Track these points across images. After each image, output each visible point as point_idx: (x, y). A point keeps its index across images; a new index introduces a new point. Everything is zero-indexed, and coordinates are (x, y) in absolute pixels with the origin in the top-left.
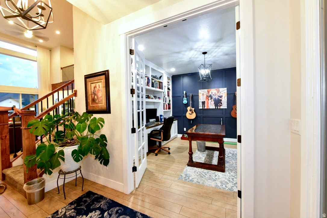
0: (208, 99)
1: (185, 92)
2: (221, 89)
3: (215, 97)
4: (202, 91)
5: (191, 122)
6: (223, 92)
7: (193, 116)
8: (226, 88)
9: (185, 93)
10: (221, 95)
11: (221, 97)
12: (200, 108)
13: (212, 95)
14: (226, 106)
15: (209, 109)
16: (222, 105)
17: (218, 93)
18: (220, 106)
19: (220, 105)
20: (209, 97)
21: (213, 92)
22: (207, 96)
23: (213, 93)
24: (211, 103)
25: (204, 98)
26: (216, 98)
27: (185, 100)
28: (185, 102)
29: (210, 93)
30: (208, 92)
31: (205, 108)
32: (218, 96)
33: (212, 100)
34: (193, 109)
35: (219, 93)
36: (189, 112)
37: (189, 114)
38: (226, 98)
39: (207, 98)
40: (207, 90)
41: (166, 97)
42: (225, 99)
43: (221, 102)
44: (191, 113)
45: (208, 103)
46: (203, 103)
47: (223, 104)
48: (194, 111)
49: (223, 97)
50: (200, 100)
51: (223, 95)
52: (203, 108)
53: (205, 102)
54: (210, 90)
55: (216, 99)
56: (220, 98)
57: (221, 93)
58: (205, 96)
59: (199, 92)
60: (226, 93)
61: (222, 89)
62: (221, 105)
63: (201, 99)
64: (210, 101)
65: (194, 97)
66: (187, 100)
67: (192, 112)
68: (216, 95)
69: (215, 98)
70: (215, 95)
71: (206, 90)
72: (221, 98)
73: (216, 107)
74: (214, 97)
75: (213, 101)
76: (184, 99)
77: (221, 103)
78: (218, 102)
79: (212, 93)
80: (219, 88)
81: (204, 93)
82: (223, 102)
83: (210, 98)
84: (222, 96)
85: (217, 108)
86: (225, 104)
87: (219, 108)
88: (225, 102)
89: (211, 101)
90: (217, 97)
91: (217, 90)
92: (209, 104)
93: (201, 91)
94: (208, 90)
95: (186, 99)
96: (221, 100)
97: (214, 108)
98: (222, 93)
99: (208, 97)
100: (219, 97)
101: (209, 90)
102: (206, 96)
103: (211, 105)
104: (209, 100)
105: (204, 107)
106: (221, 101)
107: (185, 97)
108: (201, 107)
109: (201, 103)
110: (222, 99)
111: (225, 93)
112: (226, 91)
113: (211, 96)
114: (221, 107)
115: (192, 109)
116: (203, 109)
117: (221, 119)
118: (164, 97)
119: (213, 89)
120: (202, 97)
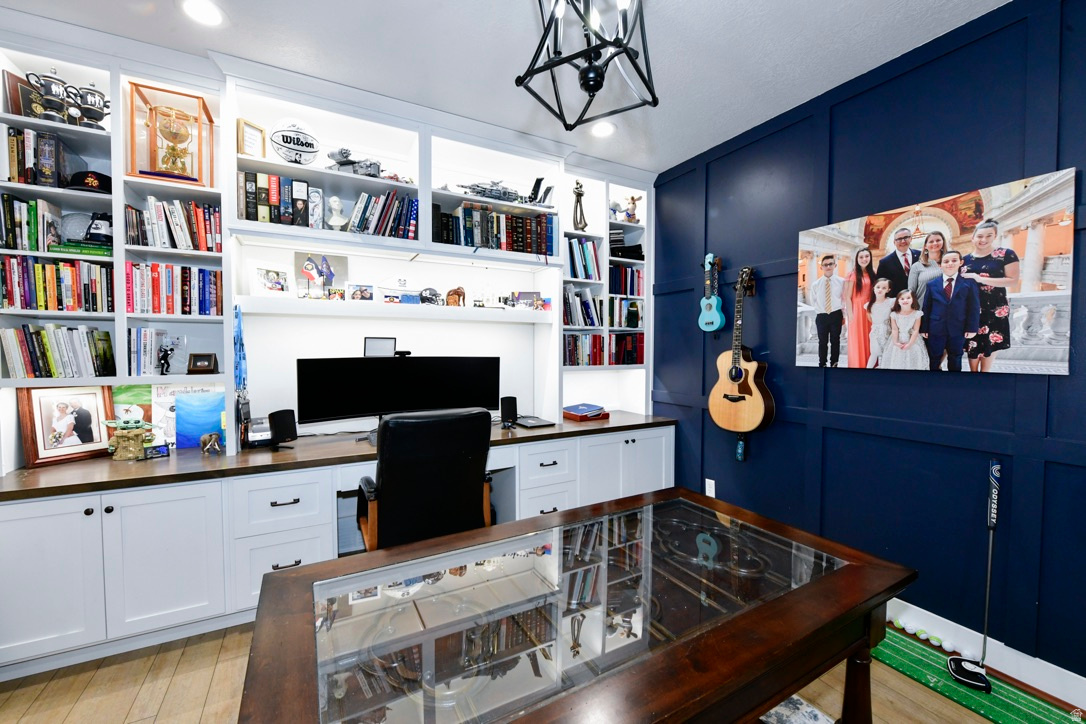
1: (709, 258)
2: (1002, 196)
3: (928, 273)
4: (824, 237)
5: (740, 450)
6: (1024, 218)
7: (750, 413)
8: (1066, 174)
9: (707, 268)
10: (1001, 243)
11: (996, 265)
12: (801, 361)
13: (905, 259)
14: (1063, 348)
15: (875, 371)
16: (1005, 344)
17: (965, 229)
18: (985, 348)
19: (979, 338)
20: (874, 279)
21: (912, 229)
22: (858, 267)
24: (890, 322)
25: (836, 289)
26: (940, 279)
27: (710, 307)
28: (709, 316)
29: (889, 246)
30: (873, 237)
31: (842, 363)
32: (967, 260)
33: (906, 298)
34: (753, 367)
35: (973, 237)
36: (724, 386)
37: (726, 396)
38: (1063, 267)
39: (859, 287)
40: (865, 219)
41: (604, 294)
42: (1050, 286)
43: (1000, 313)
45: (867, 326)
47: (1017, 333)
48: (757, 378)
49: (1028, 265)
50: (801, 308)
51: (1022, 241)
52: (823, 360)
53: (838, 315)
54: (889, 220)
55: (945, 293)
56: (982, 279)
57: (1002, 227)
58: (844, 271)
59: (802, 247)
60: (1067, 222)
61: (1017, 185)
62: (995, 338)
63: (810, 297)
64: (883, 307)
65: (768, 284)
66: (722, 308)
67: (745, 389)
68: (942, 252)
69: (934, 285)
70: (933, 256)
71: (853, 227)
72: (998, 273)
73: (935, 361)
74: (921, 274)
75: (915, 306)
76: (704, 302)
77: (1003, 326)
79: (904, 241)
80: (975, 189)
81: (841, 251)
82: (1017, 317)
83: (882, 285)
84: (1011, 257)
85: (944, 366)
86: (1046, 332)
87: (966, 366)
88: (1048, 309)
89: (897, 308)
90: (949, 272)
91: (952, 209)
92: (873, 336)
93: (817, 235)
94: (868, 226)
95: (715, 300)
96: (999, 297)
97: (922, 363)
98: (1013, 232)
99: (866, 280)
100: (974, 264)
101: (877, 220)
102: (850, 268)
103: (893, 342)
104: (872, 299)
105: (835, 359)
106: (1003, 301)
107: (709, 291)
108: (807, 357)
109: (812, 324)
110: (1016, 281)
111: (1047, 221)
112: (1063, 202)
114: (1000, 364)
115: (744, 365)
116: (827, 374)
117: (987, 473)
118: (577, 295)
119: (917, 207)
120: (824, 278)
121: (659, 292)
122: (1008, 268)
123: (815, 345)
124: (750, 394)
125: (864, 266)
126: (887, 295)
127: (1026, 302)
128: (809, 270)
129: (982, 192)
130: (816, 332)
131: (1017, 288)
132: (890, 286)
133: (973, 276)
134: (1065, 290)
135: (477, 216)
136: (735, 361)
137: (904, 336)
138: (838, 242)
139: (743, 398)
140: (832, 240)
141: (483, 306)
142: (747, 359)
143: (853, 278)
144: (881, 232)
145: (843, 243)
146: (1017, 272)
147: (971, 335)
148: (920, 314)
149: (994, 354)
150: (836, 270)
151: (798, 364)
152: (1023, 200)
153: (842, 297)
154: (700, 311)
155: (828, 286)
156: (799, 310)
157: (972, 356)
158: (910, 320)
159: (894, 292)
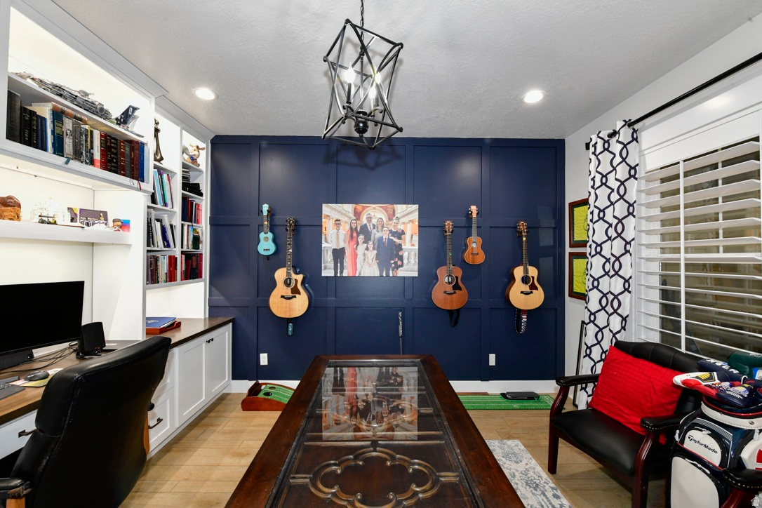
0: (355, 239)
1: (265, 207)
2: (400, 209)
3: (378, 235)
4: (335, 209)
5: (290, 329)
6: (406, 219)
7: (300, 305)
8: (416, 206)
9: (265, 213)
10: (401, 227)
11: (400, 235)
12: (325, 273)
13: (370, 227)
14: (416, 267)
15: (359, 277)
16: (402, 266)
17: (390, 219)
18: (397, 267)
19: (396, 263)
20: (358, 234)
21: (373, 215)
22: (351, 228)
23: (374, 221)
24: (364, 255)
25: (341, 237)
27: (266, 239)
28: (266, 245)
29: (364, 221)
30: (357, 214)
31: (345, 274)
32: (391, 231)
33: (371, 245)
34: (300, 277)
35: (392, 223)
36: (281, 289)
37: (282, 297)
38: (416, 238)
39: (352, 236)
40: (354, 205)
41: (177, 221)
42: (413, 245)
43: (400, 253)
44: (288, 292)
45: (355, 256)
46: (338, 254)
47: (405, 261)
48: (303, 283)
50: (324, 245)
51: (406, 228)
52: (336, 272)
53: (343, 250)
54: (364, 208)
55: (384, 243)
56: (395, 240)
57: (402, 220)
58: (345, 229)
59: (324, 212)
60: (417, 223)
61: (404, 206)
62: (399, 263)
63: (329, 239)
64: (361, 248)
65: (303, 230)
66: (274, 241)
67: (295, 291)
68: (383, 227)
70: (380, 228)
71: (349, 208)
72: (400, 238)
73: (381, 272)
74: (376, 234)
75: (374, 249)
76: (262, 235)
77: (401, 258)
78: (390, 252)
79: (369, 219)
80: (392, 204)
81: (344, 219)
82: (406, 255)
83: (361, 238)
84: (403, 233)
85: (384, 274)
86: (412, 261)
87: (391, 275)
88: (413, 253)
89: (367, 249)
90: (385, 235)
91: (385, 209)
92: (358, 261)
93: (331, 208)
94: (355, 209)
95: (270, 235)
96: (400, 247)
97: (377, 274)
99: (355, 235)
100: (393, 233)
101: (359, 207)
102: (348, 227)
103: (365, 265)
104: (358, 244)
105: (341, 272)
106: (401, 249)
107: (266, 229)
108: (328, 272)
109: (330, 253)
110: (405, 242)
111: (411, 221)
112: (416, 216)
113: (365, 230)
114: (401, 273)
115: (294, 276)
116: (337, 279)
117: (398, 315)
118: (158, 220)
119: (374, 206)
120: (335, 231)
121: (214, 223)
122: (403, 236)
123: (332, 265)
124: (299, 294)
125: (354, 227)
126: (364, 242)
127: (407, 249)
128: (328, 225)
129: (395, 206)
130: (332, 258)
131: (405, 245)
132: (365, 238)
133: (392, 238)
134: (417, 247)
135: (68, 124)
136: (288, 274)
137: (370, 261)
138: (342, 214)
139: (295, 297)
140: (339, 212)
141: (55, 223)
142: (296, 273)
143: (349, 232)
144: (361, 213)
145: (345, 215)
146: (405, 239)
147: (392, 262)
148: (376, 252)
149: (399, 269)
150: (341, 227)
151: (323, 275)
152: (406, 212)
153: (344, 241)
154: (259, 241)
155: (338, 235)
156: (323, 246)
157: (393, 270)
158: (372, 254)
159: (366, 242)
